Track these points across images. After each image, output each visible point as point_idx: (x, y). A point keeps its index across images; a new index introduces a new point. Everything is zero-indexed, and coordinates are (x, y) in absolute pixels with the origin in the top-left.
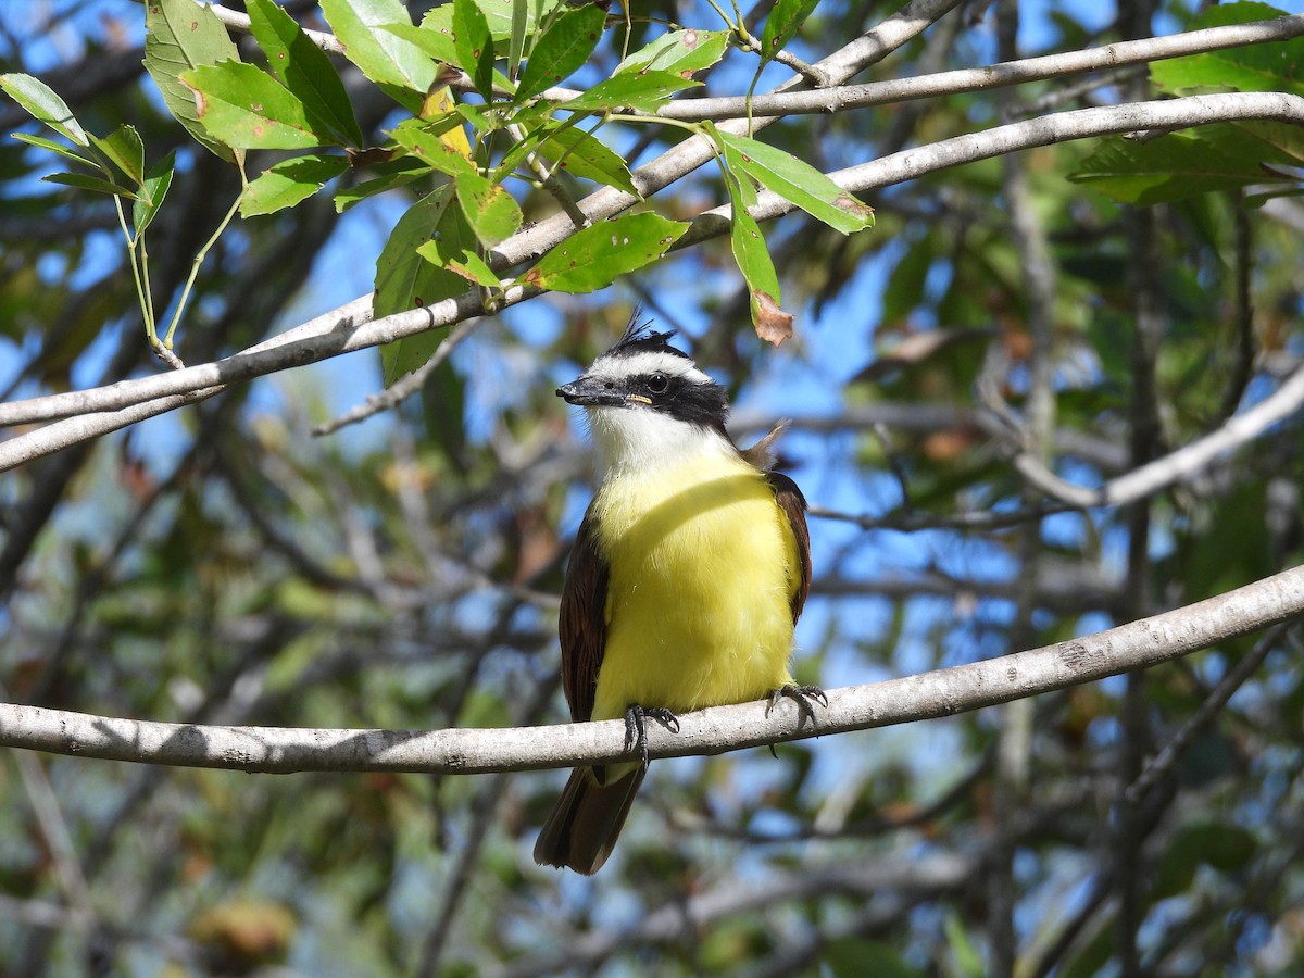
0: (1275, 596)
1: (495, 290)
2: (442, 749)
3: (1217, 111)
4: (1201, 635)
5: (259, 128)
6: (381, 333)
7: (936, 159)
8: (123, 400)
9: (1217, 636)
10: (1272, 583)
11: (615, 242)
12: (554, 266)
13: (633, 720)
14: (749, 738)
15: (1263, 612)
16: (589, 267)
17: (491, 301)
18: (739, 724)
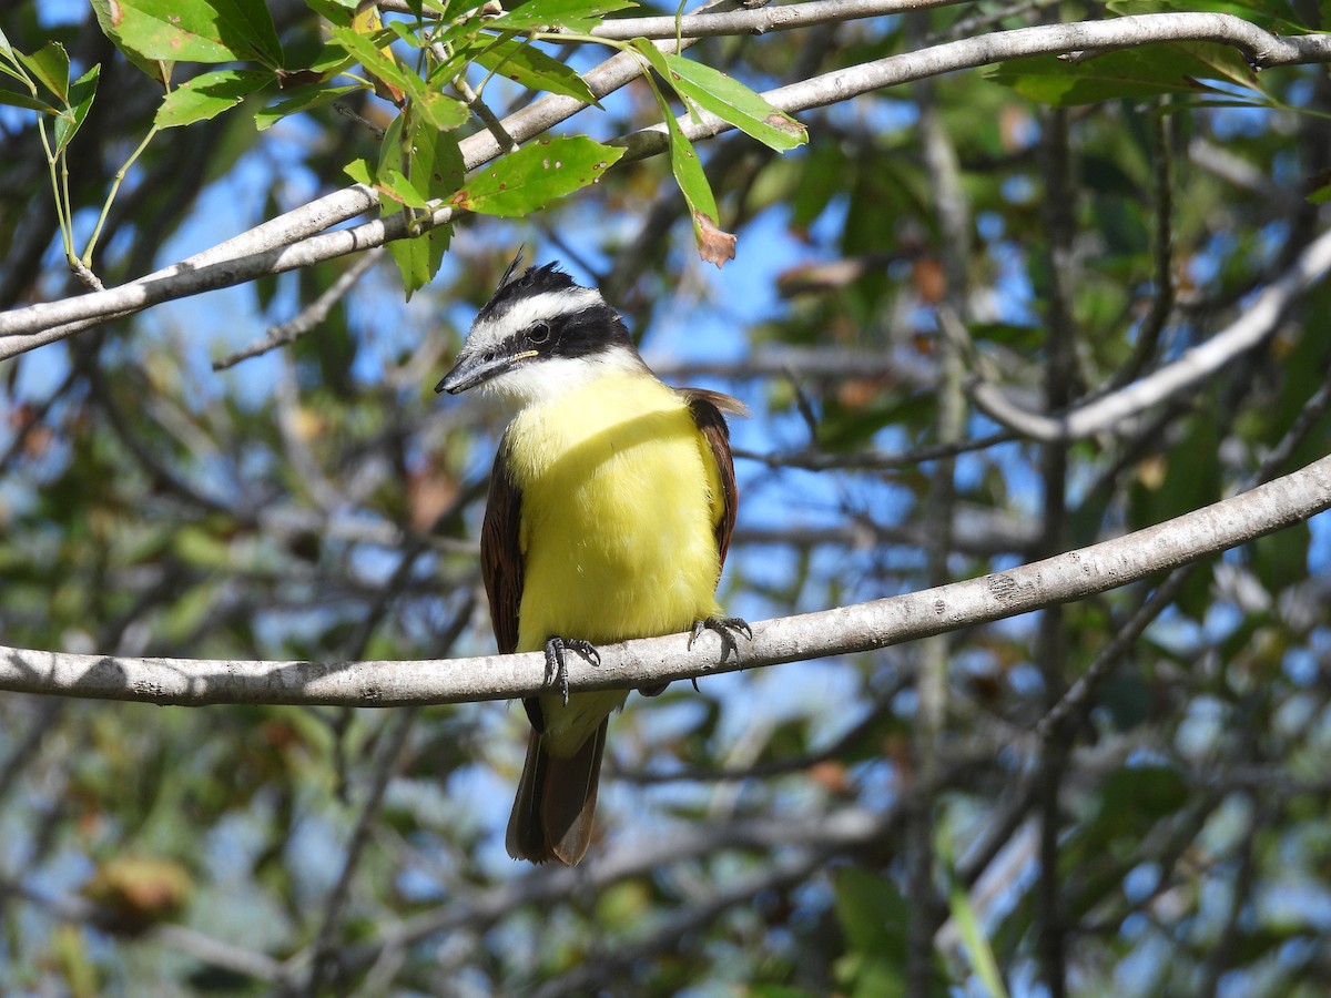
0: (1209, 528)
1: (419, 212)
2: (358, 681)
3: (1153, 32)
4: (1133, 567)
5: (176, 40)
6: (302, 256)
7: (868, 80)
8: (40, 323)
9: (1149, 568)
10: (1205, 515)
11: (546, 166)
12: (482, 188)
13: (553, 652)
14: (671, 671)
15: (1197, 544)
16: (519, 190)
17: (415, 223)
18: (661, 657)
